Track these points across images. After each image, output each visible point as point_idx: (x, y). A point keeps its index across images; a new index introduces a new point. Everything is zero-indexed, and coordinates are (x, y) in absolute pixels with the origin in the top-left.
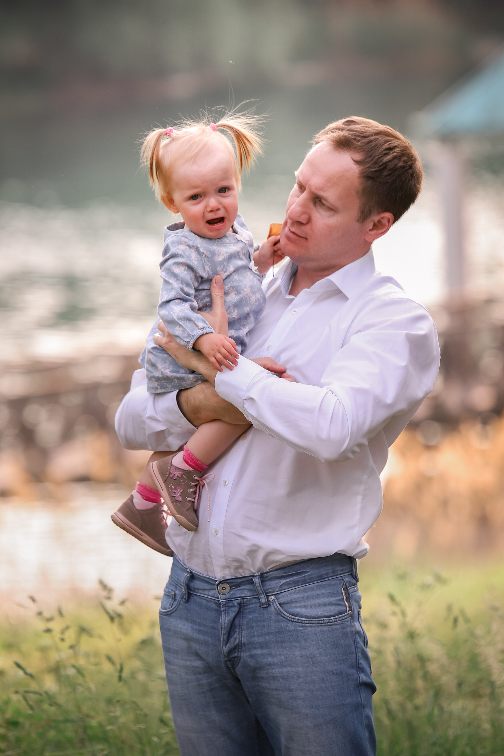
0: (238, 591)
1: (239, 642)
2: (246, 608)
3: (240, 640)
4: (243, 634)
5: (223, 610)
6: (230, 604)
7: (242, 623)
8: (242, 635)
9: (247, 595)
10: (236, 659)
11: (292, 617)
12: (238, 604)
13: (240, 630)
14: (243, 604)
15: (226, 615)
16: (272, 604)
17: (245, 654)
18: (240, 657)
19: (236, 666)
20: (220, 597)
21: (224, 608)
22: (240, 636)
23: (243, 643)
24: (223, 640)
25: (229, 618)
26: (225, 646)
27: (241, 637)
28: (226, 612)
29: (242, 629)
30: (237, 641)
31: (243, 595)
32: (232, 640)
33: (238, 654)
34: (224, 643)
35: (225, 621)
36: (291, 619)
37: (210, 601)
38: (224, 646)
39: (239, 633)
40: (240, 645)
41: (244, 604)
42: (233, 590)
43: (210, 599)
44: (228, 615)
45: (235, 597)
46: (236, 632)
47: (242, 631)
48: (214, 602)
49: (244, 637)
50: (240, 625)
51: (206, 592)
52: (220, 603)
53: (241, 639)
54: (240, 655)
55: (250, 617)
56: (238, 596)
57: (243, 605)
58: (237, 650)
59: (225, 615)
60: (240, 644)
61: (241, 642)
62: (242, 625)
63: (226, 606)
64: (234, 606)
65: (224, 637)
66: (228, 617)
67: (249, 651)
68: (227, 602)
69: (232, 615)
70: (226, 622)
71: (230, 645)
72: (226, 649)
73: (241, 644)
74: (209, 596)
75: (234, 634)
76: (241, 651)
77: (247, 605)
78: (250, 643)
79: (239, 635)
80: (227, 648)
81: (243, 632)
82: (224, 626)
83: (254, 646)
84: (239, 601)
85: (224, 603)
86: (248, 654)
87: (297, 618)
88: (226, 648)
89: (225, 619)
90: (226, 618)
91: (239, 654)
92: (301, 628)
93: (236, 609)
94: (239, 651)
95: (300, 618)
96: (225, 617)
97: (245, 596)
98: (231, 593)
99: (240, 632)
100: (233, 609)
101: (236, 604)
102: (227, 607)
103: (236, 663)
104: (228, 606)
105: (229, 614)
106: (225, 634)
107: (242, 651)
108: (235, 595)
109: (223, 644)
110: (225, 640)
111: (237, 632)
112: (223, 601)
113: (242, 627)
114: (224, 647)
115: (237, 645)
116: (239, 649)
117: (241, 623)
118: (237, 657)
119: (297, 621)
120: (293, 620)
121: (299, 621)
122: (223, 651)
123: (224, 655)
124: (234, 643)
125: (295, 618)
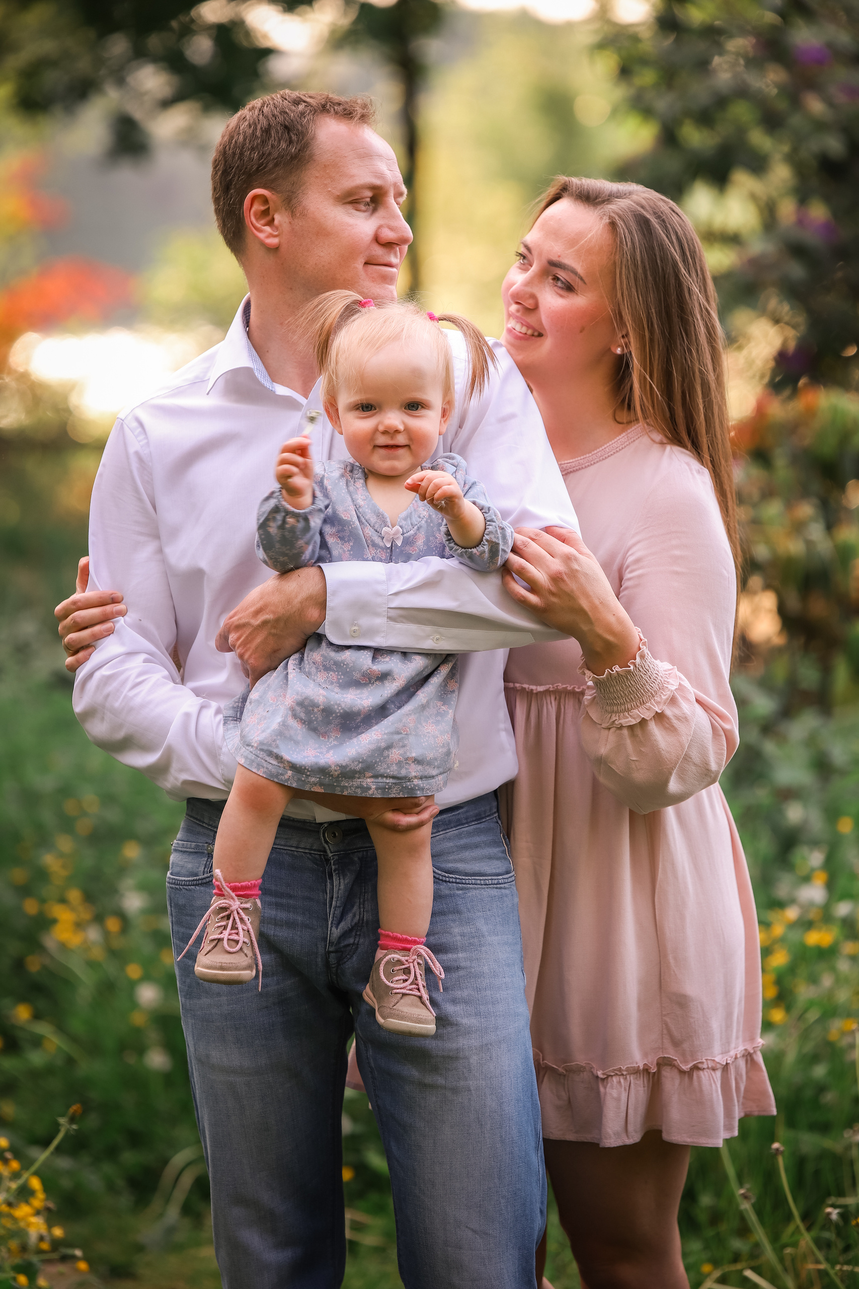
1: (359, 920)
2: (370, 865)
3: (362, 916)
4: (365, 905)
5: (335, 871)
6: (347, 859)
7: (365, 889)
8: (364, 908)
10: (349, 948)
11: (447, 875)
12: (359, 858)
13: (362, 900)
15: (341, 877)
17: (367, 939)
18: (358, 944)
19: (345, 960)
20: (329, 848)
21: (337, 866)
22: (362, 910)
23: (365, 920)
24: (333, 917)
25: (346, 882)
26: (337, 928)
27: (364, 911)
28: (341, 872)
29: (364, 899)
30: (357, 917)
31: (367, 845)
32: (350, 915)
33: (354, 940)
34: (334, 922)
35: (339, 886)
36: (444, 878)
37: (302, 857)
38: (334, 926)
39: (360, 905)
40: (360, 924)
42: (350, 835)
43: (302, 854)
44: (343, 876)
45: (355, 846)
46: (354, 902)
47: (364, 901)
49: (367, 911)
50: (361, 891)
51: (294, 843)
52: (330, 857)
53: (364, 914)
54: (359, 941)
56: (359, 844)
57: (366, 858)
58: (354, 933)
59: (339, 877)
60: (361, 922)
61: (363, 920)
62: (365, 892)
63: (338, 863)
64: (353, 861)
65: (336, 912)
66: (344, 880)
68: (339, 858)
69: (349, 879)
70: (342, 887)
71: (343, 926)
72: (336, 932)
74: (300, 848)
75: (353, 906)
76: (360, 935)
79: (360, 908)
80: (339, 929)
82: (338, 893)
84: (360, 853)
85: (336, 857)
86: (372, 938)
87: (454, 876)
88: (337, 929)
89: (340, 883)
90: (342, 881)
91: (357, 940)
92: (461, 892)
93: (356, 866)
94: (356, 935)
95: (458, 877)
96: (339, 880)
98: (348, 840)
99: (362, 903)
100: (351, 866)
101: (356, 859)
102: (340, 864)
103: (348, 954)
104: (341, 862)
106: (339, 907)
107: (362, 934)
108: (354, 843)
109: (332, 923)
110: (336, 917)
111: (358, 904)
112: (334, 855)
113: (364, 896)
114: (334, 929)
115: (356, 924)
116: (356, 932)
117: (363, 887)
118: (353, 944)
119: (454, 880)
120: (447, 879)
121: (458, 881)
122: (330, 936)
123: (331, 943)
124: (352, 920)
125: (451, 876)
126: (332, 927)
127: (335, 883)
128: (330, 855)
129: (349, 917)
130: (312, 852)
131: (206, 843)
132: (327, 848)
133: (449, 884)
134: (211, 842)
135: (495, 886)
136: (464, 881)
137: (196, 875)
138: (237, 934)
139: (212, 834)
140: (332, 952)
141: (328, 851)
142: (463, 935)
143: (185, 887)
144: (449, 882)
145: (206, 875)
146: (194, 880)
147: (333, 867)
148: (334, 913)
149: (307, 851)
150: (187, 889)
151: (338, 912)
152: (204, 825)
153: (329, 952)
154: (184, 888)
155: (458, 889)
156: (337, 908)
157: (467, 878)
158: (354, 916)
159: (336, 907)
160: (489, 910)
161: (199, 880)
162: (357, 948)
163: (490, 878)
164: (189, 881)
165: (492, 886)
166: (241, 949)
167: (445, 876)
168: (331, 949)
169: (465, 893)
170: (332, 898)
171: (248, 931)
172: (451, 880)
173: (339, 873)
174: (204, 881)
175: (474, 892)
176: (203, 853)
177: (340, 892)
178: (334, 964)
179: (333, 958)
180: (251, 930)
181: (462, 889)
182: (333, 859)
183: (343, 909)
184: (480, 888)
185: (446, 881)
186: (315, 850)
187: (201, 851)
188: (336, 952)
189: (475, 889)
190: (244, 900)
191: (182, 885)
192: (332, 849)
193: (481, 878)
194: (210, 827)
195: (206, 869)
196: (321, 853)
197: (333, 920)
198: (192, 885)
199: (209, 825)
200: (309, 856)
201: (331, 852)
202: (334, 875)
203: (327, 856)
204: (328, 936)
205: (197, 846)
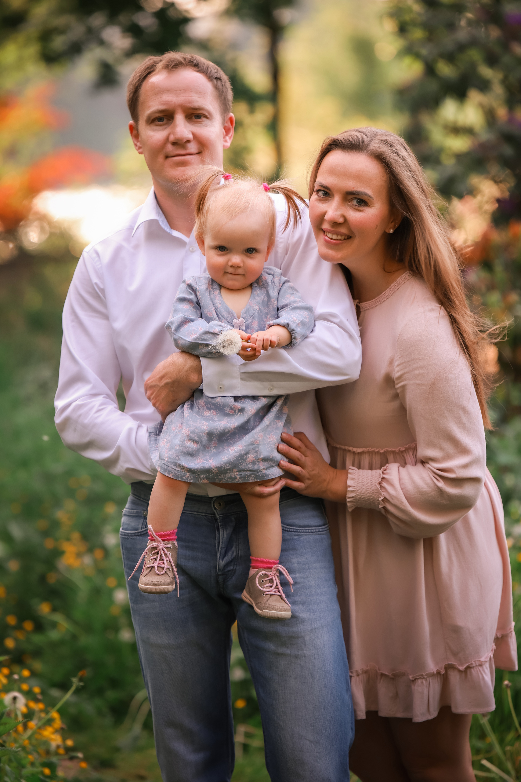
0: (234, 506)
1: (236, 555)
2: (241, 522)
3: (237, 553)
5: (221, 526)
6: (227, 518)
7: (239, 536)
8: (239, 548)
10: (230, 573)
11: (288, 527)
12: (235, 518)
13: (237, 543)
14: (239, 518)
15: (225, 530)
17: (241, 567)
18: (235, 570)
19: (228, 580)
21: (222, 523)
22: (237, 549)
23: (240, 555)
24: (220, 554)
25: (228, 532)
26: (223, 560)
27: (238, 550)
28: (224, 526)
29: (239, 542)
30: (235, 554)
31: (240, 510)
33: (233, 568)
34: (221, 557)
35: (224, 535)
36: (286, 529)
37: (201, 518)
38: (221, 559)
39: (236, 546)
40: (236, 558)
42: (228, 506)
43: (201, 516)
45: (232, 511)
46: (233, 545)
48: (206, 518)
49: (241, 550)
50: (236, 538)
52: (218, 518)
53: (238, 552)
54: (236, 568)
56: (235, 510)
58: (233, 563)
59: (223, 530)
60: (237, 556)
61: (238, 555)
62: (239, 538)
64: (231, 521)
65: (222, 551)
67: (245, 563)
68: (224, 517)
69: (230, 530)
70: (225, 536)
71: (227, 559)
72: (222, 563)
74: (199, 512)
75: (232, 547)
76: (237, 564)
77: (243, 519)
78: (247, 556)
80: (224, 561)
81: (240, 545)
82: (223, 539)
84: (235, 515)
85: (221, 518)
86: (244, 566)
87: (292, 528)
88: (223, 561)
89: (224, 533)
90: (225, 532)
92: (297, 537)
93: (233, 524)
94: (234, 564)
95: (295, 528)
98: (227, 508)
100: (230, 523)
101: (233, 519)
102: (224, 522)
103: (230, 576)
106: (224, 548)
109: (219, 558)
110: (222, 554)
112: (220, 516)
113: (239, 540)
114: (221, 561)
115: (234, 558)
118: (233, 570)
119: (292, 530)
120: (289, 530)
121: (295, 530)
122: (219, 565)
123: (219, 570)
124: (232, 555)
125: (290, 527)
126: (219, 560)
127: (221, 533)
128: (218, 516)
129: (230, 554)
130: (207, 515)
131: (143, 510)
132: (216, 512)
133: (289, 532)
134: (145, 509)
135: (317, 533)
136: (298, 531)
137: (137, 530)
138: (163, 563)
139: (146, 504)
140: (220, 575)
141: (217, 514)
142: (298, 563)
143: (131, 537)
144: (289, 531)
145: (143, 530)
146: (136, 533)
147: (220, 524)
148: (221, 552)
149: (204, 514)
150: (131, 539)
151: (223, 551)
152: (141, 499)
153: (219, 575)
154: (130, 538)
155: (295, 535)
156: (222, 549)
157: (300, 528)
158: (233, 553)
159: (222, 548)
160: (314, 548)
161: (139, 532)
162: (235, 572)
163: (314, 528)
164: (133, 533)
165: (315, 533)
166: (166, 572)
167: (287, 528)
168: (220, 573)
169: (299, 538)
170: (219, 543)
171: (170, 561)
172: (291, 530)
173: (223, 528)
174: (142, 533)
175: (304, 537)
176: (141, 516)
177: (224, 538)
178: (222, 582)
179: (221, 579)
180: (172, 561)
181: (297, 535)
182: (219, 519)
183: (226, 549)
184: (308, 534)
185: (287, 531)
186: (208, 514)
187: (140, 515)
188: (222, 575)
189: (305, 535)
190: (167, 542)
191: (129, 536)
192: (219, 513)
193: (309, 528)
194: (145, 501)
195: (143, 526)
196: (212, 515)
197: (220, 556)
198: (136, 536)
199: (144, 499)
200: (204, 517)
201: (218, 515)
202: (220, 528)
203: (216, 517)
204: (218, 565)
205: (137, 512)
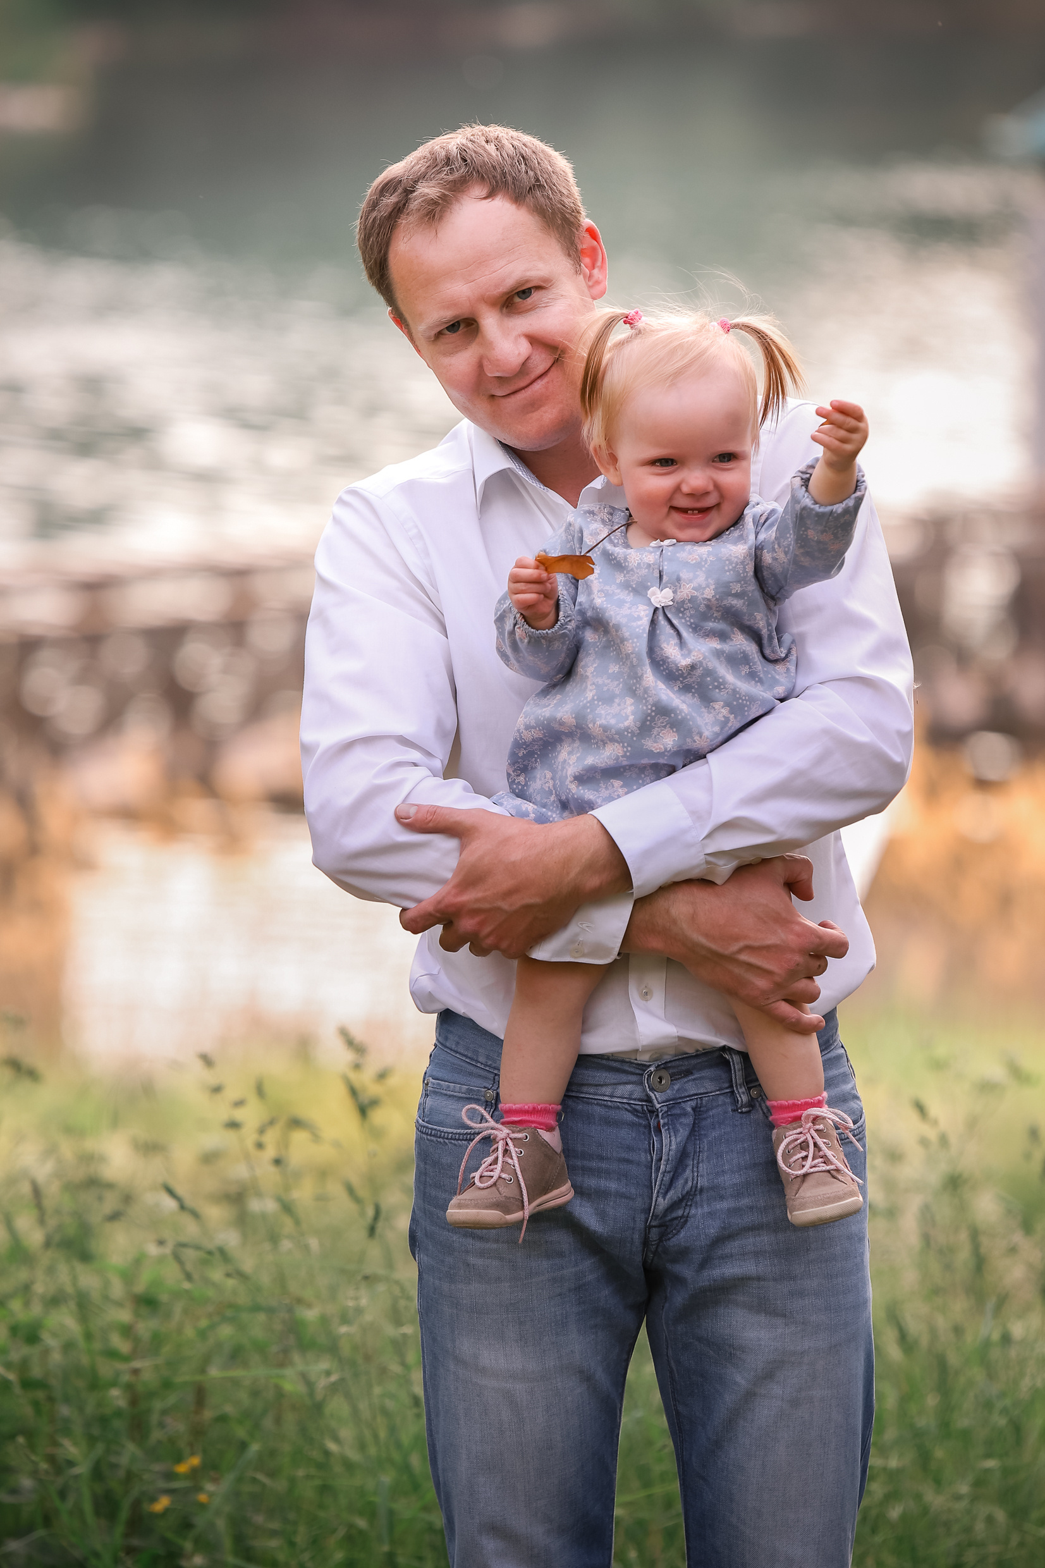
0: (690, 1083)
1: (692, 1187)
2: (705, 1116)
3: (695, 1182)
4: (701, 1169)
5: (664, 1124)
6: (677, 1111)
7: (700, 1147)
8: (698, 1172)
9: (709, 1090)
10: (676, 1222)
12: (694, 1109)
13: (696, 1162)
14: (700, 1108)
15: (672, 1134)
16: (757, 1104)
17: (700, 1211)
18: (687, 1217)
19: (670, 1236)
20: (656, 1098)
21: (666, 1120)
22: (696, 1174)
23: (699, 1187)
24: (660, 1185)
25: (679, 1139)
27: (698, 1176)
28: (670, 1127)
29: (698, 1160)
30: (690, 1183)
31: (702, 1091)
32: (681, 1182)
33: (684, 1212)
34: (661, 1190)
35: (670, 1144)
37: (618, 1108)
38: (661, 1196)
39: (693, 1168)
40: (692, 1193)
41: (702, 1109)
42: (679, 1081)
43: (618, 1104)
45: (687, 1095)
46: (687, 1166)
47: (698, 1163)
48: (629, 1108)
49: (701, 1176)
50: (695, 1152)
51: (608, 1090)
52: (658, 1110)
53: (697, 1179)
54: (689, 1214)
55: (714, 1134)
56: (692, 1093)
57: (700, 1111)
58: (684, 1204)
59: (670, 1133)
60: (693, 1190)
61: (697, 1187)
62: (699, 1151)
63: (668, 1115)
64: (685, 1114)
65: (664, 1178)
66: (675, 1138)
67: (709, 1205)
68: (669, 1109)
69: (683, 1133)
70: (674, 1147)
71: (672, 1195)
72: (662, 1203)
73: (696, 1191)
74: (616, 1097)
75: (684, 1170)
76: (691, 1205)
77: (707, 1111)
78: (713, 1188)
79: (693, 1172)
80: (666, 1200)
81: (701, 1165)
82: (668, 1153)
83: (723, 1192)
84: (693, 1103)
85: (665, 1109)
86: (706, 1209)
88: (664, 1200)
89: (670, 1140)
90: (673, 1138)
91: (687, 1211)
93: (688, 1120)
94: (686, 1205)
96: (670, 1137)
97: (705, 1091)
98: (676, 1087)
99: (696, 1165)
100: (683, 1120)
101: (689, 1109)
102: (670, 1117)
103: (675, 1229)
104: (671, 1115)
105: (676, 1132)
106: (669, 1172)
107: (693, 1205)
108: (686, 1090)
109: (658, 1192)
110: (664, 1185)
111: (691, 1167)
112: (663, 1106)
113: (699, 1156)
114: (660, 1199)
115: (687, 1193)
116: (688, 1202)
117: (698, 1147)
118: (681, 1217)
122: (654, 1207)
123: (655, 1216)
124: (683, 1188)
126: (658, 1196)
127: (665, 1140)
128: (658, 1106)
129: (680, 1184)
130: (632, 1102)
131: (485, 1087)
132: (654, 1097)
134: (491, 1086)
137: (469, 1127)
139: (493, 1076)
140: (655, 1227)
141: (655, 1101)
143: (453, 1141)
147: (662, 1122)
149: (625, 1101)
150: (455, 1145)
151: (667, 1178)
152: (479, 1065)
153: (650, 1227)
154: (451, 1143)
156: (665, 1174)
158: (686, 1182)
159: (665, 1172)
162: (686, 1221)
164: (459, 1134)
168: (653, 1223)
170: (659, 1159)
176: (479, 1100)
177: (671, 1153)
178: (655, 1241)
179: (654, 1234)
182: (661, 1111)
183: (674, 1175)
186: (635, 1099)
187: (475, 1097)
188: (659, 1226)
191: (447, 1139)
192: (660, 1099)
194: (487, 1068)
196: (644, 1103)
197: (660, 1188)
198: (466, 1140)
199: (486, 1065)
200: (626, 1106)
201: (659, 1103)
202: (663, 1131)
203: (653, 1106)
204: (652, 1208)
205: (469, 1091)
